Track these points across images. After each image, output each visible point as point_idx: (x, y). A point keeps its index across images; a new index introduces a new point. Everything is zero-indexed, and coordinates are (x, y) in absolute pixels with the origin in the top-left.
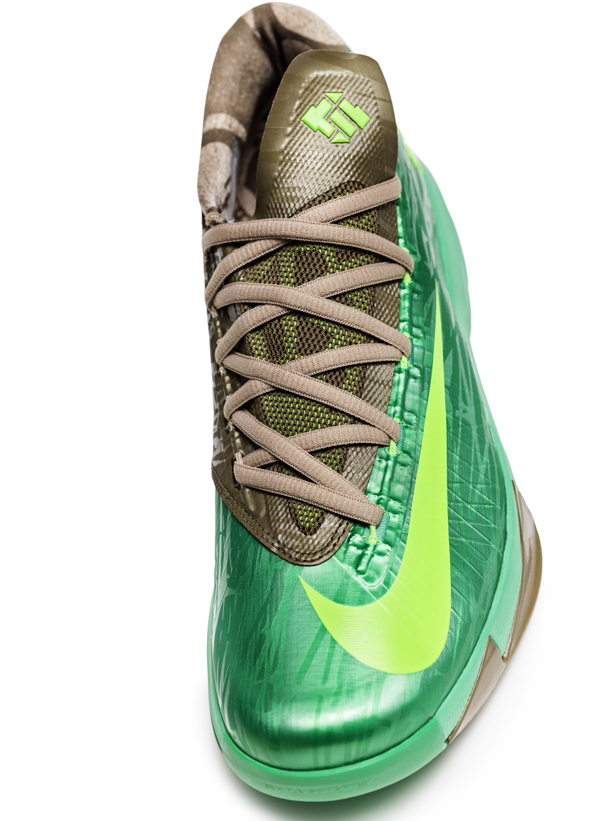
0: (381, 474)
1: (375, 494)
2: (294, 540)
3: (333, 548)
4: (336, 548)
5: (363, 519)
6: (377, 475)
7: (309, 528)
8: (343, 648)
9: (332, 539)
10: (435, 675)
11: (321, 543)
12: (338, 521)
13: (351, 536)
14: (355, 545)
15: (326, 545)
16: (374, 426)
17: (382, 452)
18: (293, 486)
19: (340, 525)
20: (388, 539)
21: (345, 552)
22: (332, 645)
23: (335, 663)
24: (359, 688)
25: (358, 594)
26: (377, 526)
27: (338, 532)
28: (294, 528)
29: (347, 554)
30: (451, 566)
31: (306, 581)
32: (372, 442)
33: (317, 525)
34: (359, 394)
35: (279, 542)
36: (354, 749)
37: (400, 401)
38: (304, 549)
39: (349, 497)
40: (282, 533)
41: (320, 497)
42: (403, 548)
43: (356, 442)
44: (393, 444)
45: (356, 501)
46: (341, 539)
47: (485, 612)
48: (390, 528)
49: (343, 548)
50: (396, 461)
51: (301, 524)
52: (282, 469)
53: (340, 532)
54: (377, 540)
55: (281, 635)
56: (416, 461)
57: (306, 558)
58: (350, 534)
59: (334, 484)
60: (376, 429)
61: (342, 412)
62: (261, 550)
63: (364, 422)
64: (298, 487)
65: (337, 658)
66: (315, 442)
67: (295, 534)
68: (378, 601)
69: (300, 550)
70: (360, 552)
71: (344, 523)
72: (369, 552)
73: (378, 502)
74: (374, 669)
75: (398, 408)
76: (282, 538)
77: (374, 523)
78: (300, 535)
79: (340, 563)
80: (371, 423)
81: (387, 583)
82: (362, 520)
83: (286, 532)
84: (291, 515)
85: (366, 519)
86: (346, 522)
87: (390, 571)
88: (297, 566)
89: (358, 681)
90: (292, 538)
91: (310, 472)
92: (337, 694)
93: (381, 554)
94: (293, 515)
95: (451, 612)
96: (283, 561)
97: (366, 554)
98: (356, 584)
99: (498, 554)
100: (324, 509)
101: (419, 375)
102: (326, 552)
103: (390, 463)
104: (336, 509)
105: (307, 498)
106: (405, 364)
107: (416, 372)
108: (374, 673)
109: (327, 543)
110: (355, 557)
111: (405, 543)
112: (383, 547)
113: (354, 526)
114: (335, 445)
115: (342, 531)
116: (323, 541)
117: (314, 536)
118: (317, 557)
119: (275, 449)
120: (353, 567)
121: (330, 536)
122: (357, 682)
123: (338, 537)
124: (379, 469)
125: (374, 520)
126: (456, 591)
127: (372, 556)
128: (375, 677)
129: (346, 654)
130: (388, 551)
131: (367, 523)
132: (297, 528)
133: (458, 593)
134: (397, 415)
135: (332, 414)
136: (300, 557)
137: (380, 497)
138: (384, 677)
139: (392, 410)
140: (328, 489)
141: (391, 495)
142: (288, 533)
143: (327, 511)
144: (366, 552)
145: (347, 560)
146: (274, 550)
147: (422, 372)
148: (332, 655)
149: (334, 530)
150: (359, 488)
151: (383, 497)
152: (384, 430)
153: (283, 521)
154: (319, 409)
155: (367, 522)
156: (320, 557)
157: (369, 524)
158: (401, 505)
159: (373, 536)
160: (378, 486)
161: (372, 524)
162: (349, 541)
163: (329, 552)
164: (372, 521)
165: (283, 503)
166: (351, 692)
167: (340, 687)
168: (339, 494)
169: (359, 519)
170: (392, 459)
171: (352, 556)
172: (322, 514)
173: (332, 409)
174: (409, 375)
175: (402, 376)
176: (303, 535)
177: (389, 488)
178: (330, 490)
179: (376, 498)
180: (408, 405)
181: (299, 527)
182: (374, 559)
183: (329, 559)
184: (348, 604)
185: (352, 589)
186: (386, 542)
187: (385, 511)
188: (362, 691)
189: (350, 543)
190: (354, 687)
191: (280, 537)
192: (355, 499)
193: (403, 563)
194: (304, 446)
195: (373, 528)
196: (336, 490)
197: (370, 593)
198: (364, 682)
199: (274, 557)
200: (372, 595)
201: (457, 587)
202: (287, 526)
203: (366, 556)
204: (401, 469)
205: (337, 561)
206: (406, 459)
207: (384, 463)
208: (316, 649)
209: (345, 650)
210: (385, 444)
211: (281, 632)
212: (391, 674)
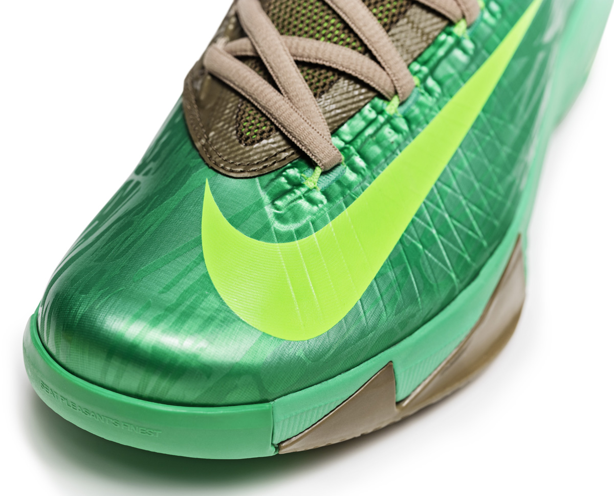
0: (362, 124)
1: (343, 140)
2: (224, 143)
3: (261, 169)
4: (266, 171)
5: (313, 155)
6: (358, 123)
7: (248, 138)
8: (207, 269)
9: (266, 160)
10: (297, 355)
11: (252, 158)
12: (284, 146)
13: (289, 168)
14: (287, 178)
15: (256, 162)
16: (383, 68)
17: (379, 102)
18: (256, 85)
19: (285, 151)
20: (330, 192)
21: (273, 180)
22: (198, 261)
23: (188, 280)
24: (198, 316)
25: (259, 227)
26: (324, 173)
27: (278, 156)
28: (232, 131)
29: (273, 183)
30: (387, 260)
31: (211, 188)
32: (372, 84)
33: (258, 137)
34: (387, 28)
35: (207, 139)
36: (153, 384)
37: (432, 63)
38: (229, 156)
39: (310, 124)
40: (217, 131)
41: (277, 110)
42: (340, 210)
43: (353, 74)
44: (395, 101)
45: (315, 132)
46: (276, 164)
47: (401, 334)
48: (338, 182)
49: (273, 175)
50: (389, 120)
51: (241, 130)
52: (256, 67)
53: (280, 158)
54: (316, 185)
55: (149, 227)
56: (413, 134)
57: (225, 166)
58: (289, 165)
59: (301, 104)
60: (384, 73)
61: (356, 35)
62: (186, 142)
63: (373, 58)
64: (261, 88)
65: (195, 275)
66: (307, 51)
67: (230, 137)
68: (278, 244)
69: (224, 155)
70: (288, 187)
71: (289, 151)
72: (299, 192)
73: (342, 150)
74: (228, 307)
75: (425, 69)
76: (214, 135)
77: (323, 165)
78: (234, 141)
79: (259, 188)
80: (383, 64)
81: (300, 234)
82: (310, 155)
83: (221, 132)
84: (237, 117)
85: (316, 157)
86: (292, 151)
87: (311, 224)
88: (211, 170)
89: (202, 309)
90: (224, 140)
91: (282, 79)
92: (170, 310)
93: (312, 201)
94: (239, 118)
95: (357, 304)
96: (200, 160)
97: (294, 193)
98: (264, 216)
99: (454, 288)
100: (275, 125)
101: (471, 52)
102: (251, 169)
103: (381, 119)
104: (288, 129)
105: (263, 105)
106: (460, 29)
107: (468, 44)
108: (225, 311)
109: (258, 161)
110: (280, 190)
111: (347, 206)
112: (318, 195)
113: (299, 161)
114: (327, 64)
115: (283, 158)
116: (256, 157)
117: (248, 148)
118: (239, 169)
119: (259, 39)
120: (271, 198)
121: (266, 156)
122: (199, 309)
123: (275, 161)
124: (364, 118)
125: (324, 161)
126: (376, 288)
127: (300, 198)
128: (222, 315)
129: (207, 276)
130: (322, 203)
131: (314, 162)
132: (235, 132)
133: (377, 291)
134: (421, 76)
135: (344, 33)
136: (221, 162)
137: (348, 146)
138: (234, 321)
139: (416, 67)
140: (291, 105)
141: (361, 151)
142: (222, 134)
143: (278, 129)
144: (296, 191)
145: (270, 188)
146: (198, 145)
147: (477, 51)
148: (191, 270)
149: (274, 152)
150: (329, 124)
151: (351, 148)
152: (394, 79)
153: (225, 120)
154: (333, 21)
155: (315, 160)
156: (241, 172)
157: (316, 165)
158: (367, 167)
159: (313, 179)
160: (351, 134)
161: (320, 165)
162: (284, 171)
163: (255, 170)
164: (321, 162)
165: (237, 102)
166: (186, 316)
167: (178, 304)
168: (301, 116)
169: (308, 153)
170: (386, 116)
171: (278, 187)
172: (271, 130)
173: (347, 27)
174: (458, 43)
175: (451, 40)
176: (237, 141)
177: (364, 143)
178: (294, 107)
179: (342, 144)
180: (439, 72)
181: (237, 132)
182: (300, 202)
183: (250, 178)
184: (242, 230)
185: (257, 219)
186: (324, 193)
187: (343, 163)
188: (199, 321)
189: (284, 173)
190: (193, 312)
191: (212, 134)
192: (316, 130)
193: (331, 224)
194: (293, 51)
195: (318, 171)
196: (300, 111)
197: (274, 233)
198: (208, 314)
199: (195, 153)
200: (275, 236)
201: (381, 285)
202: (226, 126)
203: (293, 194)
204: (390, 133)
205: (258, 184)
206: (402, 124)
207: (373, 115)
208: (177, 257)
209: (207, 272)
210: (386, 96)
211: (151, 225)
212: (244, 322)
